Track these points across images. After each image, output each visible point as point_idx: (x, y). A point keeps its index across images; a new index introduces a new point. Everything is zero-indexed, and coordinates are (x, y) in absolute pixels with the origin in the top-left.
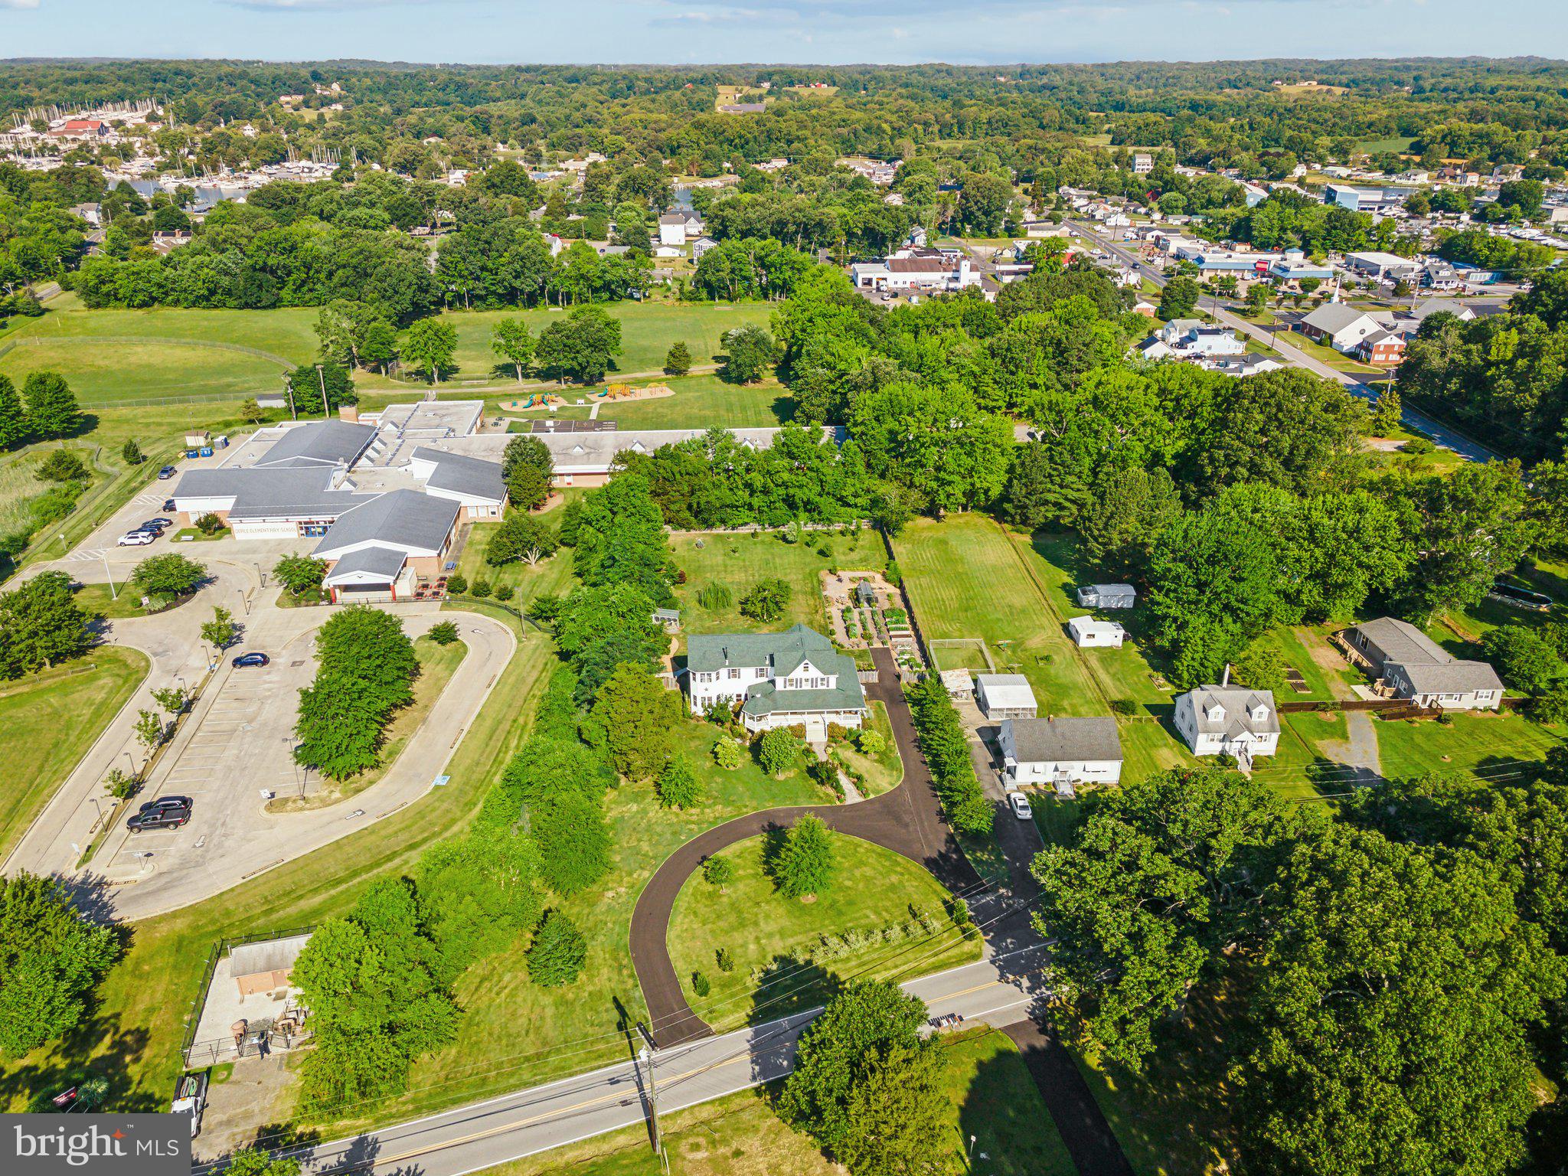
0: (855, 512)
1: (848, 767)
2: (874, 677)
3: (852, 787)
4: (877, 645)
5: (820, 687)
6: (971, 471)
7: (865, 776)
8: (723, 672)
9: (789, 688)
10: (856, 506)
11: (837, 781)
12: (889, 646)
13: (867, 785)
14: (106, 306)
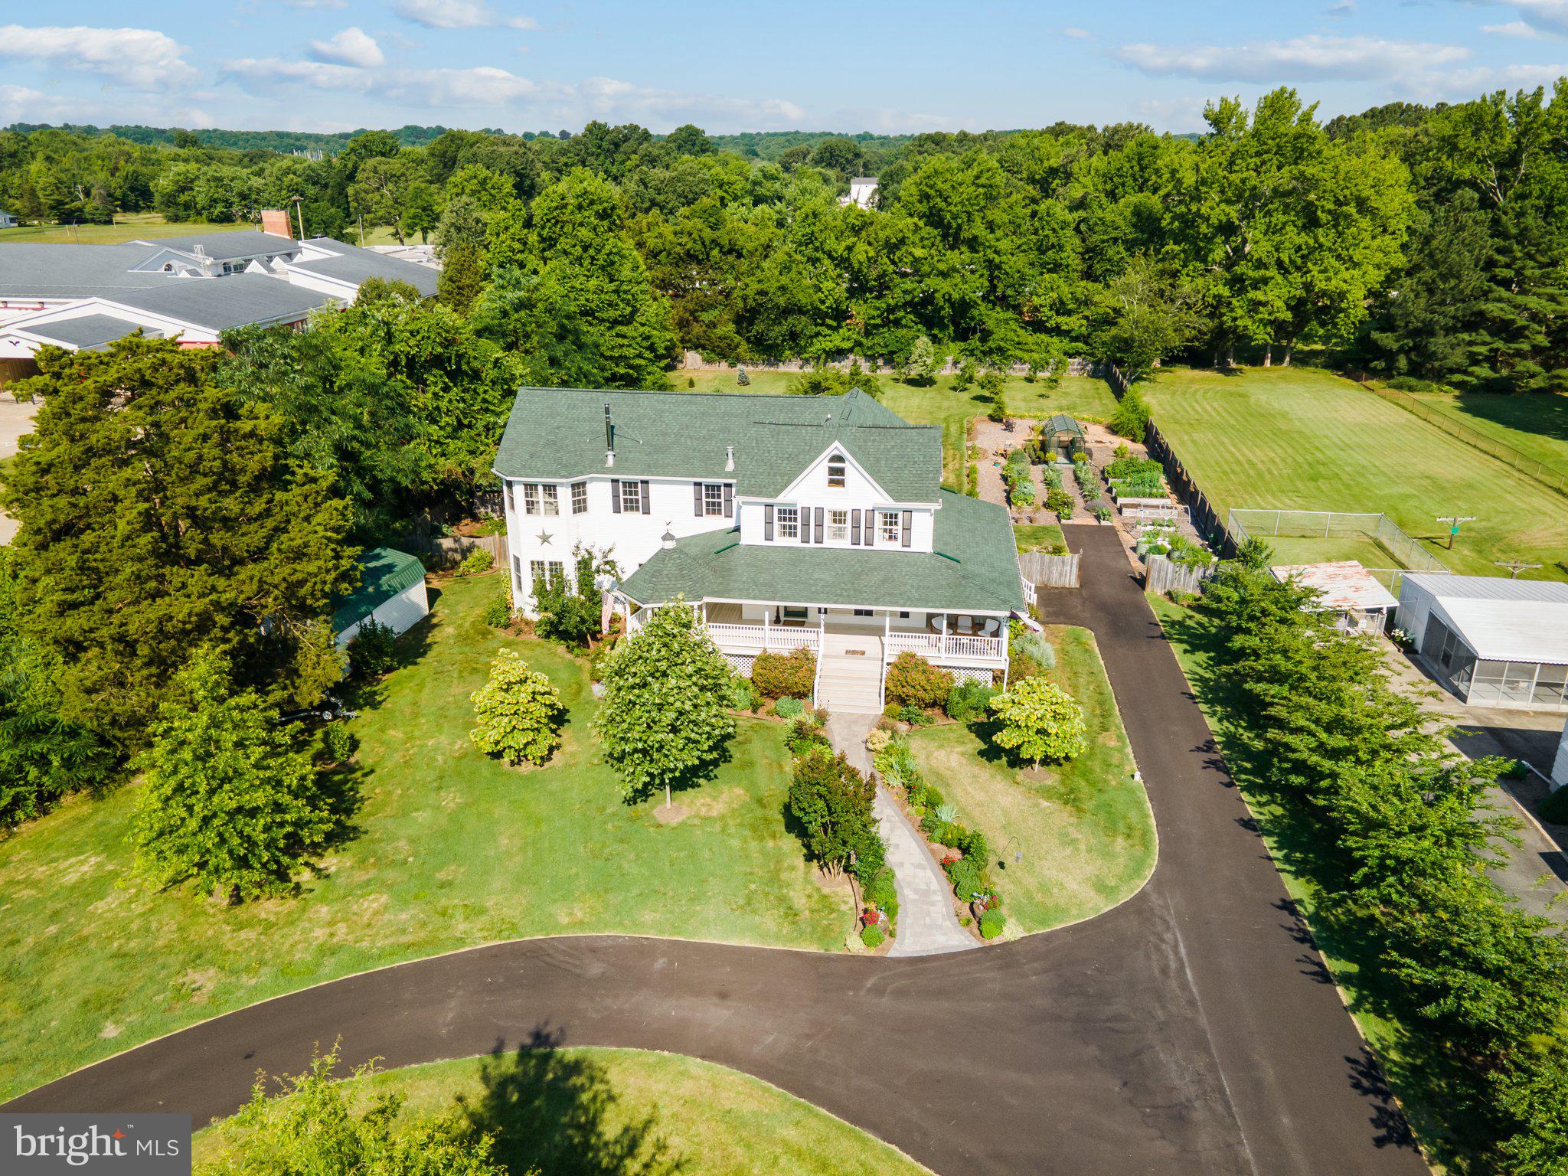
0: (1057, 344)
1: (932, 803)
2: (1066, 572)
3: (933, 881)
4: (1082, 518)
5: (881, 543)
6: (1306, 255)
7: (996, 842)
8: (599, 492)
9: (780, 541)
10: (1057, 331)
11: (875, 850)
12: (1115, 522)
13: (1001, 884)
14: (186, 219)
